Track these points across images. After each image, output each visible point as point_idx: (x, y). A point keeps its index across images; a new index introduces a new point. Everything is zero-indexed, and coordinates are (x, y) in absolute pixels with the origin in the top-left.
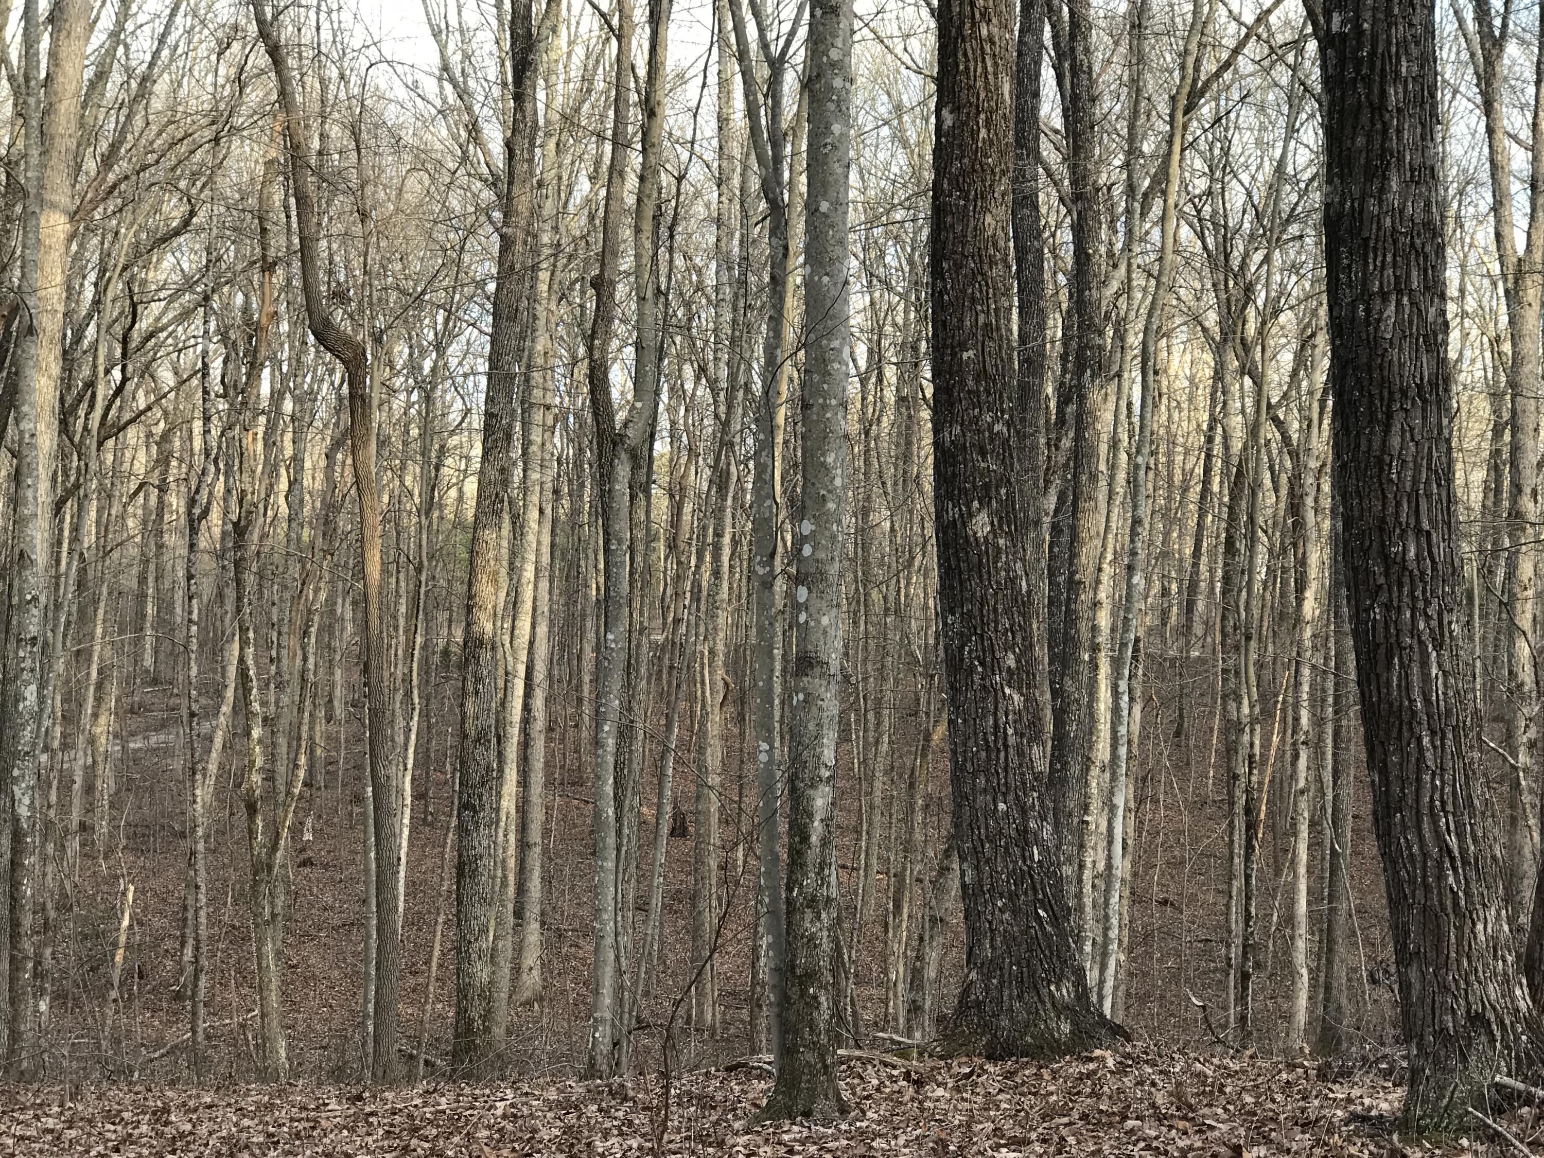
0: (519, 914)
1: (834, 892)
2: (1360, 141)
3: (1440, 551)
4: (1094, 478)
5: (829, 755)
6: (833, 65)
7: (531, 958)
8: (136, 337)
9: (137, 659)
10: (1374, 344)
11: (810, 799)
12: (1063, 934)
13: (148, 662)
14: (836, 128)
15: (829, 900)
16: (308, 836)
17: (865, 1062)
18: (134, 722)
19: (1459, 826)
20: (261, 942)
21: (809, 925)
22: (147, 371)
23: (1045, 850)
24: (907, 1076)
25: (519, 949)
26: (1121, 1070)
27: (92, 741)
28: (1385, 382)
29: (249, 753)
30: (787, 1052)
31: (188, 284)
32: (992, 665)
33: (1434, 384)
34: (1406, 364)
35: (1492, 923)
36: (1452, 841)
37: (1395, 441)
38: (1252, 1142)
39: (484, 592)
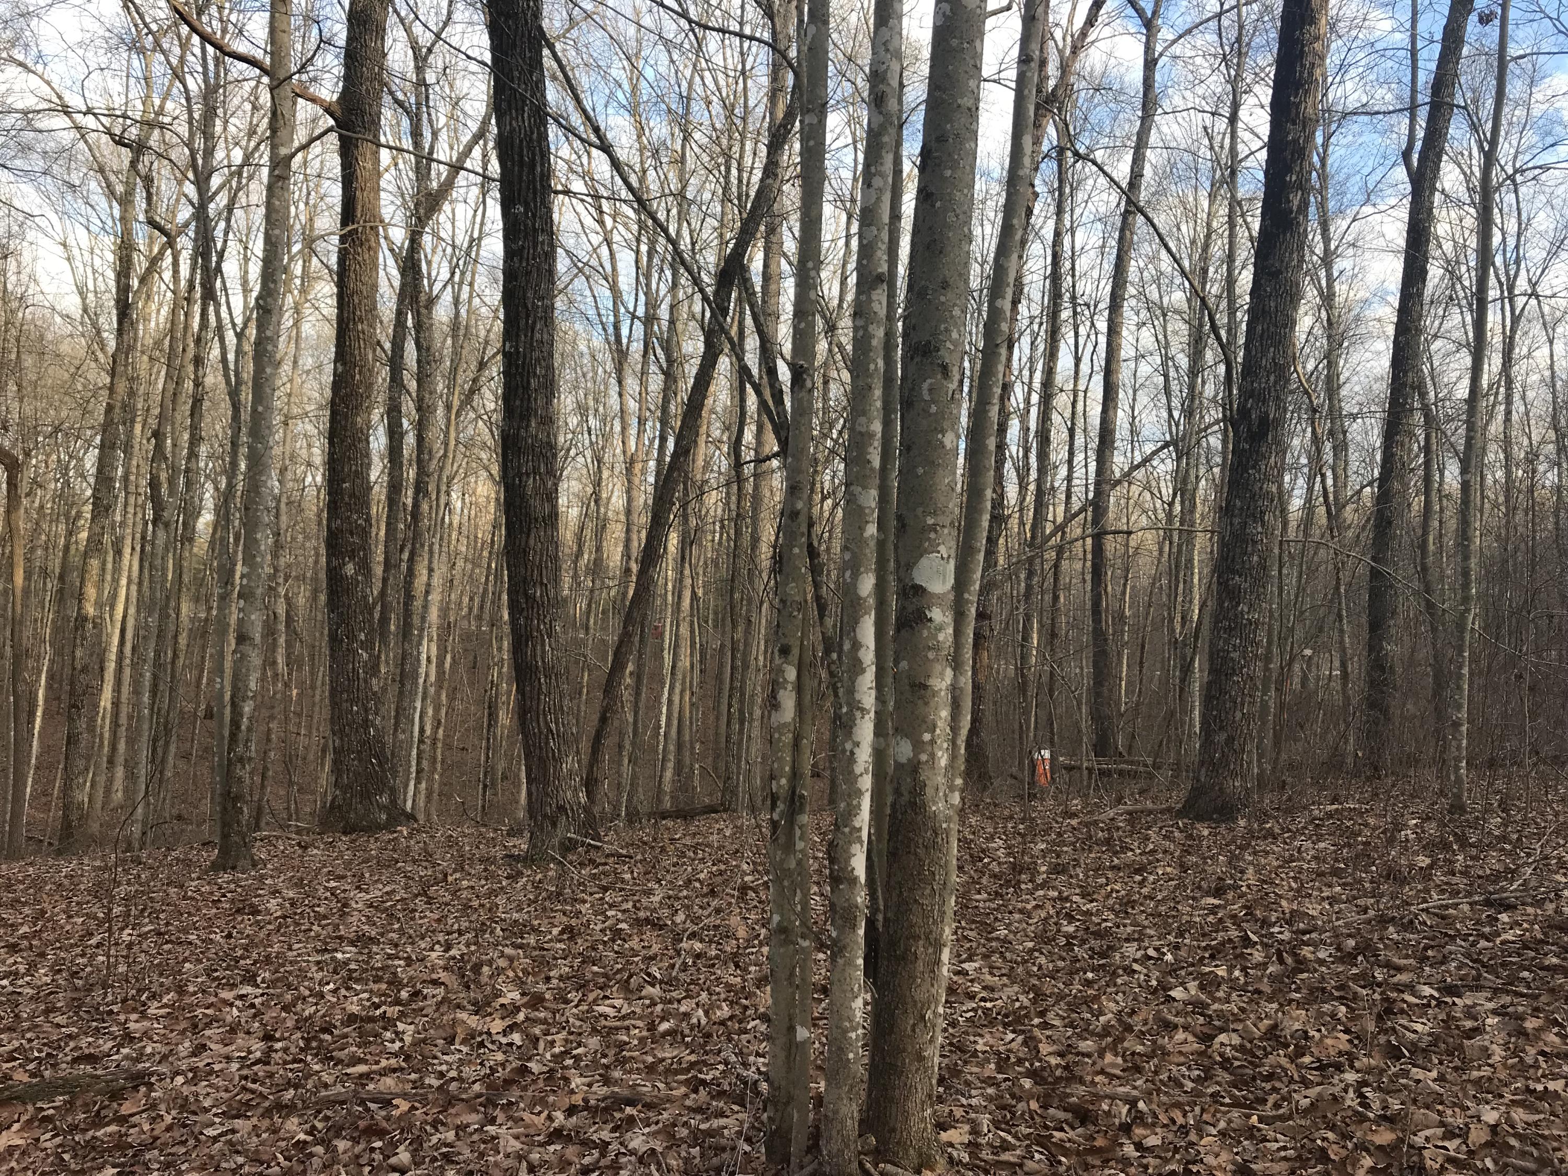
0: (111, 762)
1: (253, 755)
2: (518, 403)
3: (552, 594)
4: (422, 546)
5: (253, 685)
6: (268, 338)
7: (118, 784)
10: (523, 497)
11: (242, 708)
12: (384, 771)
14: (268, 370)
15: (250, 758)
17: (277, 838)
19: (557, 719)
21: (239, 772)
23: (376, 729)
24: (299, 844)
25: (110, 781)
26: (411, 836)
28: (528, 514)
30: (225, 836)
32: (352, 637)
33: (550, 516)
34: (538, 507)
35: (570, 763)
36: (553, 726)
37: (532, 542)
38: (455, 871)
39: (91, 592)
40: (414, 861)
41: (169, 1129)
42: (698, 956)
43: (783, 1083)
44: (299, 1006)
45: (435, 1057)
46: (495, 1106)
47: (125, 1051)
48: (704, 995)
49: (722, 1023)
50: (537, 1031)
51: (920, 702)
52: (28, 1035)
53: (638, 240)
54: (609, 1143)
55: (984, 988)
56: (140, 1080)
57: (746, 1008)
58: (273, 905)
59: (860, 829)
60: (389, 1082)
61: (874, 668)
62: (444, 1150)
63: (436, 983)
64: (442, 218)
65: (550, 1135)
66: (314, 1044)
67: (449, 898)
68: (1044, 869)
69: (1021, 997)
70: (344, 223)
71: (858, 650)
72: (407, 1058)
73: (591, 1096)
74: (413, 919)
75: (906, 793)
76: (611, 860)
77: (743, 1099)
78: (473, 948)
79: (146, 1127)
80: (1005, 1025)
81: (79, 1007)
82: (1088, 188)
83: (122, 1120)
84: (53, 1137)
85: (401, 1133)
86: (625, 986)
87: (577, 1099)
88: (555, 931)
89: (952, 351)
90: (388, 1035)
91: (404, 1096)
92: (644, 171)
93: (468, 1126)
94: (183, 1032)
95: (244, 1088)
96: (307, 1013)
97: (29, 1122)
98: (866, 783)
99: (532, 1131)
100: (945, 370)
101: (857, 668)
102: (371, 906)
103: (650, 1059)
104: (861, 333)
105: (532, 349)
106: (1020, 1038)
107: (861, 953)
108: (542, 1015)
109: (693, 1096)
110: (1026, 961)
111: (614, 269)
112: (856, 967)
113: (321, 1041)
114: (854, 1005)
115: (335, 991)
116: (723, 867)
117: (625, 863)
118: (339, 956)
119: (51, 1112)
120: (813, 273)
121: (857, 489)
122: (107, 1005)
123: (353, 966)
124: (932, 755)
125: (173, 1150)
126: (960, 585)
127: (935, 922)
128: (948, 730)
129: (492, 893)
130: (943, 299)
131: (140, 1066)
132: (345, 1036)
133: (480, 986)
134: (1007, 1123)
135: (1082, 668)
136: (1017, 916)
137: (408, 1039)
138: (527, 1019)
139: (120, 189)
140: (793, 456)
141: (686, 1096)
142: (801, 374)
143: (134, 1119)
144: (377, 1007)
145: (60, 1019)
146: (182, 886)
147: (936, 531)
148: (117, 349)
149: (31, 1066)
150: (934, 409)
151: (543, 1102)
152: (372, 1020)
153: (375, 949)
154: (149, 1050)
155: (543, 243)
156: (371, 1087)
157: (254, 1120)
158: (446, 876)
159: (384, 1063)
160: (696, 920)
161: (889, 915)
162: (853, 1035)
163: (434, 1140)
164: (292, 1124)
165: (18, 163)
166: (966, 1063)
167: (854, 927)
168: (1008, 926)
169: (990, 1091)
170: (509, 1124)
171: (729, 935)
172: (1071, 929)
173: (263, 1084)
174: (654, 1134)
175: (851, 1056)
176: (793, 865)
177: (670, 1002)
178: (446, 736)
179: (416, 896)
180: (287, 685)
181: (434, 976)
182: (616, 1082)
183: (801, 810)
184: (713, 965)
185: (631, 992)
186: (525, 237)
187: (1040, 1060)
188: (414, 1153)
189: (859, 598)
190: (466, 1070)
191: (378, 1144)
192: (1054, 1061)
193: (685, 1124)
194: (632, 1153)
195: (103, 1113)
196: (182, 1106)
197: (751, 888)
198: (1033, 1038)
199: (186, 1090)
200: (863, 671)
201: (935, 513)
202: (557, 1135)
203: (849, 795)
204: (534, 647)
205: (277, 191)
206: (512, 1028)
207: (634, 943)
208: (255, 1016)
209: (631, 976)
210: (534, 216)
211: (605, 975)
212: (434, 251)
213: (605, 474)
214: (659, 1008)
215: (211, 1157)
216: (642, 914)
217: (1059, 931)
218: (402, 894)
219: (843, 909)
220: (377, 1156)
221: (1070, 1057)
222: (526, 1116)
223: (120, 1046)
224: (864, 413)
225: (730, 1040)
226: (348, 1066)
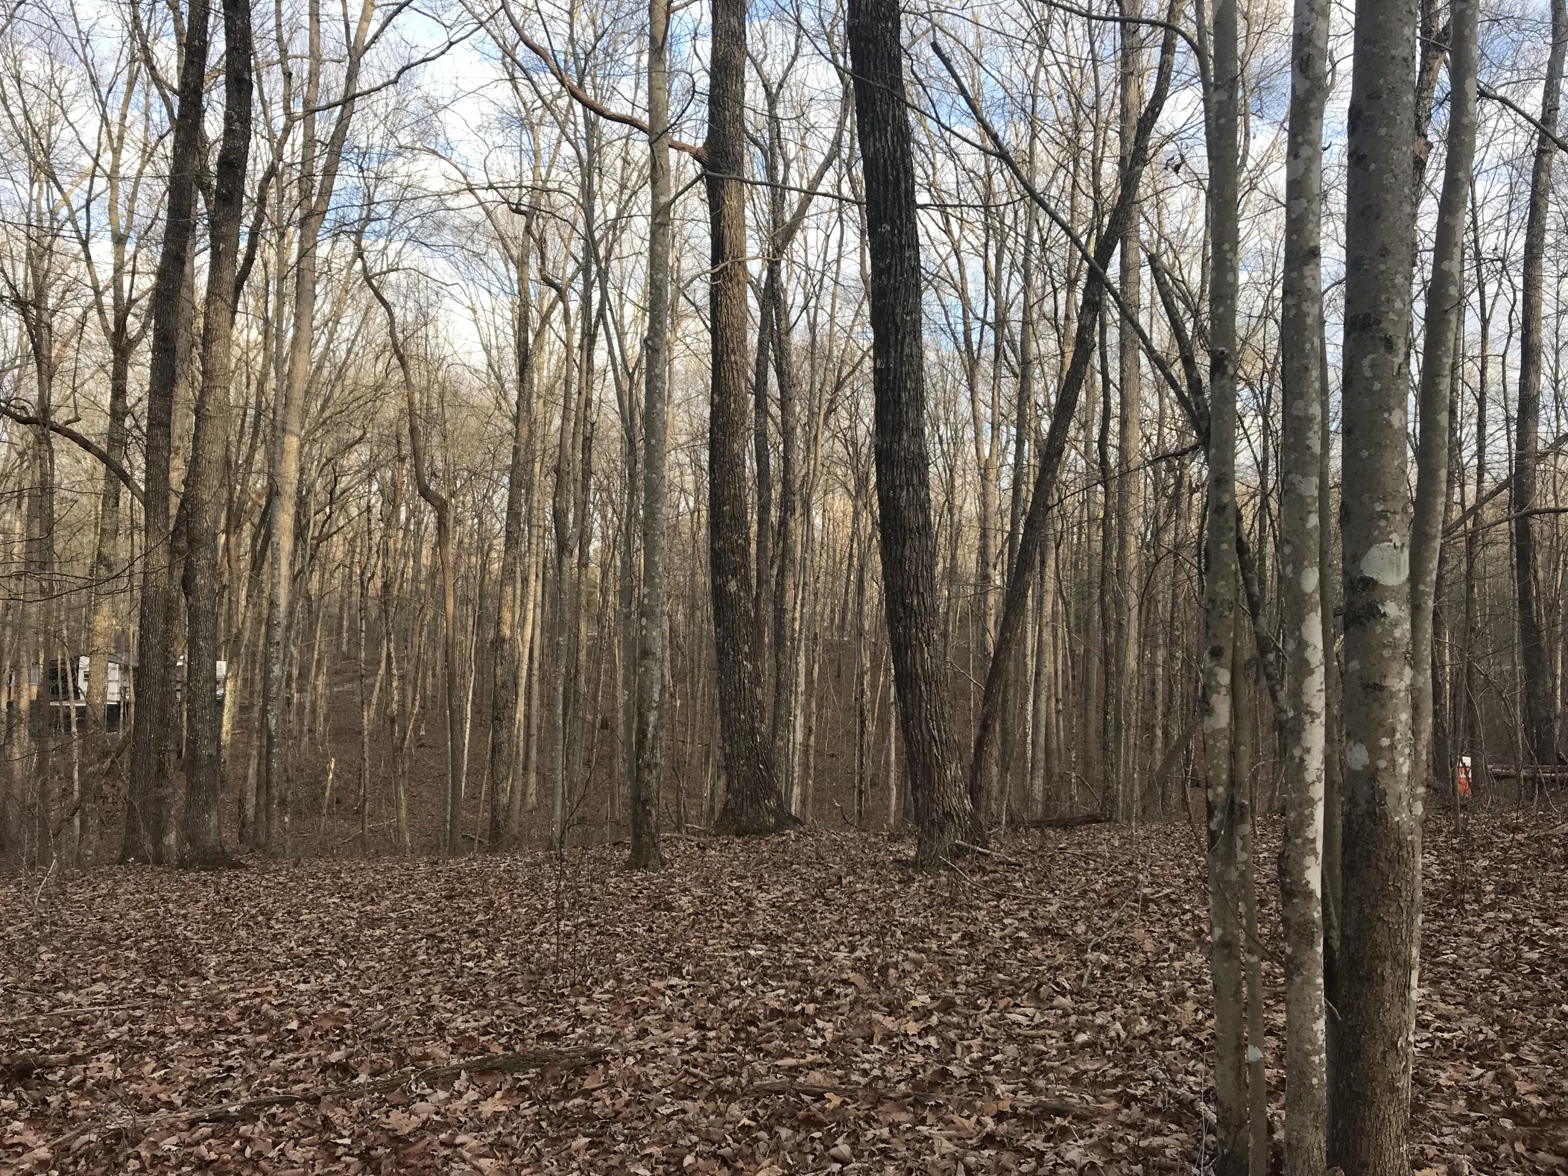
0: (525, 768)
1: (659, 761)
2: (890, 417)
3: (928, 601)
4: (794, 562)
5: (656, 696)
6: (657, 376)
7: (532, 788)
8: (338, 492)
9: (339, 646)
10: (897, 508)
11: (647, 717)
12: (771, 776)
13: (345, 648)
14: (659, 406)
15: (656, 765)
16: (423, 733)
17: (678, 839)
18: (336, 679)
19: (939, 726)
20: (397, 785)
21: (647, 777)
22: (343, 508)
23: (762, 737)
24: (698, 845)
25: (526, 785)
26: (797, 840)
27: (315, 688)
28: (902, 525)
29: (391, 693)
30: (637, 837)
31: (365, 465)
32: (739, 651)
33: (924, 527)
34: (912, 518)
35: (954, 770)
36: (936, 733)
37: (907, 553)
38: (848, 874)
39: (507, 616)
40: (808, 864)
41: (627, 1104)
42: (1106, 968)
43: (1234, 1105)
44: (724, 1000)
45: (857, 1056)
46: (924, 1107)
47: (580, 1031)
48: (1119, 1008)
49: (1143, 1037)
50: (952, 1035)
51: (1376, 705)
52: (497, 1012)
53: (986, 245)
54: (1043, 1153)
55: (1438, 1017)
56: (597, 1057)
57: (1166, 1024)
58: (684, 901)
59: (1314, 841)
60: (817, 1077)
61: (1323, 668)
62: (882, 1145)
63: (846, 983)
64: (796, 245)
65: (983, 1140)
66: (743, 1035)
67: (845, 900)
68: (1489, 888)
69: (1485, 1029)
70: (715, 261)
71: (1304, 650)
72: (831, 1054)
73: (1018, 1104)
74: (814, 919)
75: (1362, 803)
76: (1001, 868)
77: (1180, 1119)
78: (877, 950)
79: (608, 1102)
80: (1470, 1059)
81: (536, 988)
82: (1489, 131)
83: (587, 1094)
84: (531, 1105)
85: (838, 1125)
86: (1035, 994)
87: (1005, 1106)
88: (955, 937)
89: (1395, 323)
90: (809, 1031)
91: (835, 1091)
92: (989, 175)
93: (899, 1124)
94: (626, 1017)
95: (687, 1072)
96: (730, 1006)
97: (509, 1091)
98: (1318, 791)
99: (963, 1134)
100: (1389, 344)
101: (1303, 669)
102: (773, 906)
103: (1072, 1070)
104: (1293, 312)
105: (902, 364)
106: (1490, 1074)
107: (1320, 971)
108: (955, 1020)
109: (1125, 1111)
110: (1485, 990)
111: (963, 277)
112: (1317, 988)
113: (749, 1033)
114: (1315, 1027)
115: (753, 986)
116: (1119, 878)
117: (1015, 871)
118: (752, 952)
119: (527, 1082)
120: (1229, 255)
121: (1295, 478)
122: (559, 988)
123: (766, 963)
124: (1393, 763)
125: (634, 1124)
126: (1415, 577)
127: (1403, 942)
128: (1409, 734)
129: (886, 897)
130: (1382, 267)
131: (596, 1045)
132: (770, 1030)
133: (888, 988)
134: (1490, 1166)
135: (1514, 665)
136: (1465, 940)
137: (829, 1036)
138: (940, 1022)
139: (515, 252)
140: (1217, 447)
141: (1118, 1110)
142: (1222, 360)
143: (596, 1094)
144: (796, 1003)
145: (521, 999)
146: (603, 883)
147: (1387, 518)
148: (520, 397)
149: (503, 1040)
150: (1377, 386)
151: (970, 1105)
152: (793, 1015)
153: (784, 947)
154: (599, 1031)
155: (909, 258)
156: (801, 1079)
157: (701, 1103)
158: (840, 878)
159: (810, 1058)
160: (1098, 931)
161: (1348, 932)
162: (1316, 1059)
163: (870, 1134)
164: (735, 1109)
165: (433, 240)
166: (1428, 1097)
167: (1311, 944)
168: (1455, 950)
169: (1465, 1129)
170: (940, 1125)
171: (1135, 948)
172: (1534, 955)
173: (703, 1069)
174: (1091, 1147)
175: (1315, 1081)
176: (1234, 876)
177: (1084, 1013)
178: (817, 742)
179: (814, 897)
180: (672, 696)
181: (845, 976)
182: (1040, 1092)
183: (1243, 820)
184: (1123, 978)
185: (1042, 1001)
186: (893, 255)
187: (1518, 1100)
188: (853, 1145)
189: (1304, 594)
190: (890, 1070)
191: (817, 1135)
192: (1535, 1101)
193: (1121, 1140)
194: (1071, 1164)
195: (570, 1086)
196: (635, 1085)
197: (1152, 901)
198: (1506, 1075)
199: (637, 1070)
200: (1311, 672)
201: (1384, 499)
202: (989, 1140)
203: (1301, 805)
204: (913, 655)
205: (659, 238)
206: (927, 1031)
207: (1037, 952)
208: (685, 1006)
209: (1040, 985)
210: (900, 232)
211: (1012, 983)
212: (789, 280)
213: (958, 482)
214: (1073, 1018)
215: (668, 1134)
216: (1040, 924)
217: (1519, 957)
218: (799, 895)
219: (1299, 924)
220: (819, 1147)
221: (1553, 1098)
222: (956, 1118)
223: (574, 1026)
224: (1301, 396)
225: (1154, 1056)
226: (777, 1058)
